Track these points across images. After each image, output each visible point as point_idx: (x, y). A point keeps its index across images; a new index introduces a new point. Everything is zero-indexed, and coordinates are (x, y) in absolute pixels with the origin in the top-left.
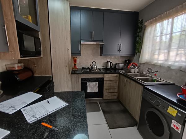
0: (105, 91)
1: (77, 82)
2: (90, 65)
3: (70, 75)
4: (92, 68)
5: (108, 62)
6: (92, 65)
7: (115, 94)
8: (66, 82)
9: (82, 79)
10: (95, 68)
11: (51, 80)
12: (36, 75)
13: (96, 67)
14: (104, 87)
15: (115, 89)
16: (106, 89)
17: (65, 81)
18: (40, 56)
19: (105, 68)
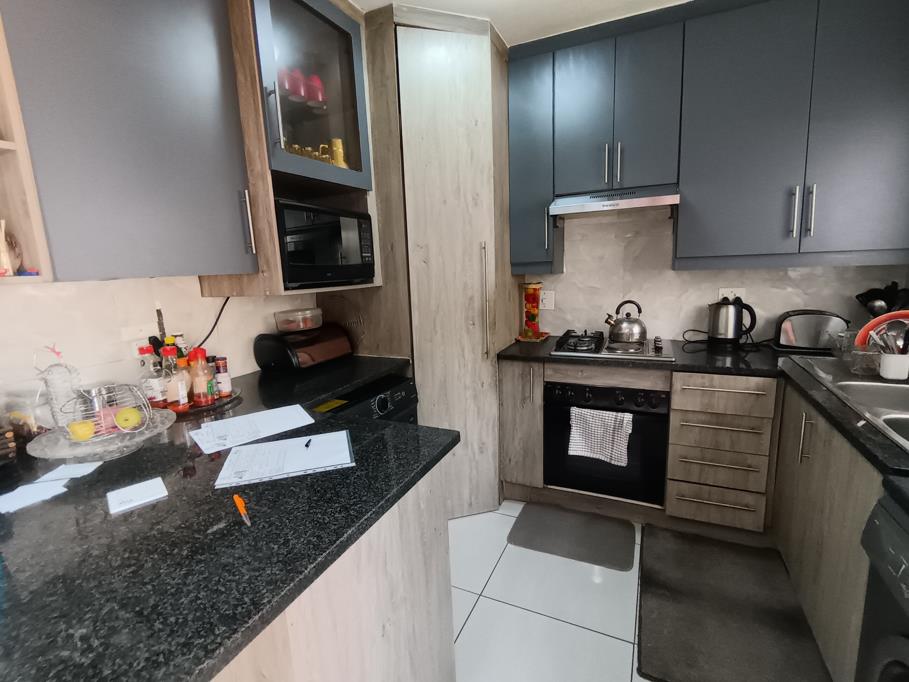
0: (673, 468)
1: (524, 400)
2: (607, 322)
3: (489, 362)
4: (616, 336)
5: (725, 302)
6: (619, 322)
7: (749, 499)
8: (469, 393)
9: (549, 388)
10: (632, 334)
11: (410, 375)
12: (363, 353)
13: (636, 329)
14: (671, 448)
15: (750, 469)
16: (684, 461)
17: (465, 388)
18: (372, 282)
19: (702, 337)
